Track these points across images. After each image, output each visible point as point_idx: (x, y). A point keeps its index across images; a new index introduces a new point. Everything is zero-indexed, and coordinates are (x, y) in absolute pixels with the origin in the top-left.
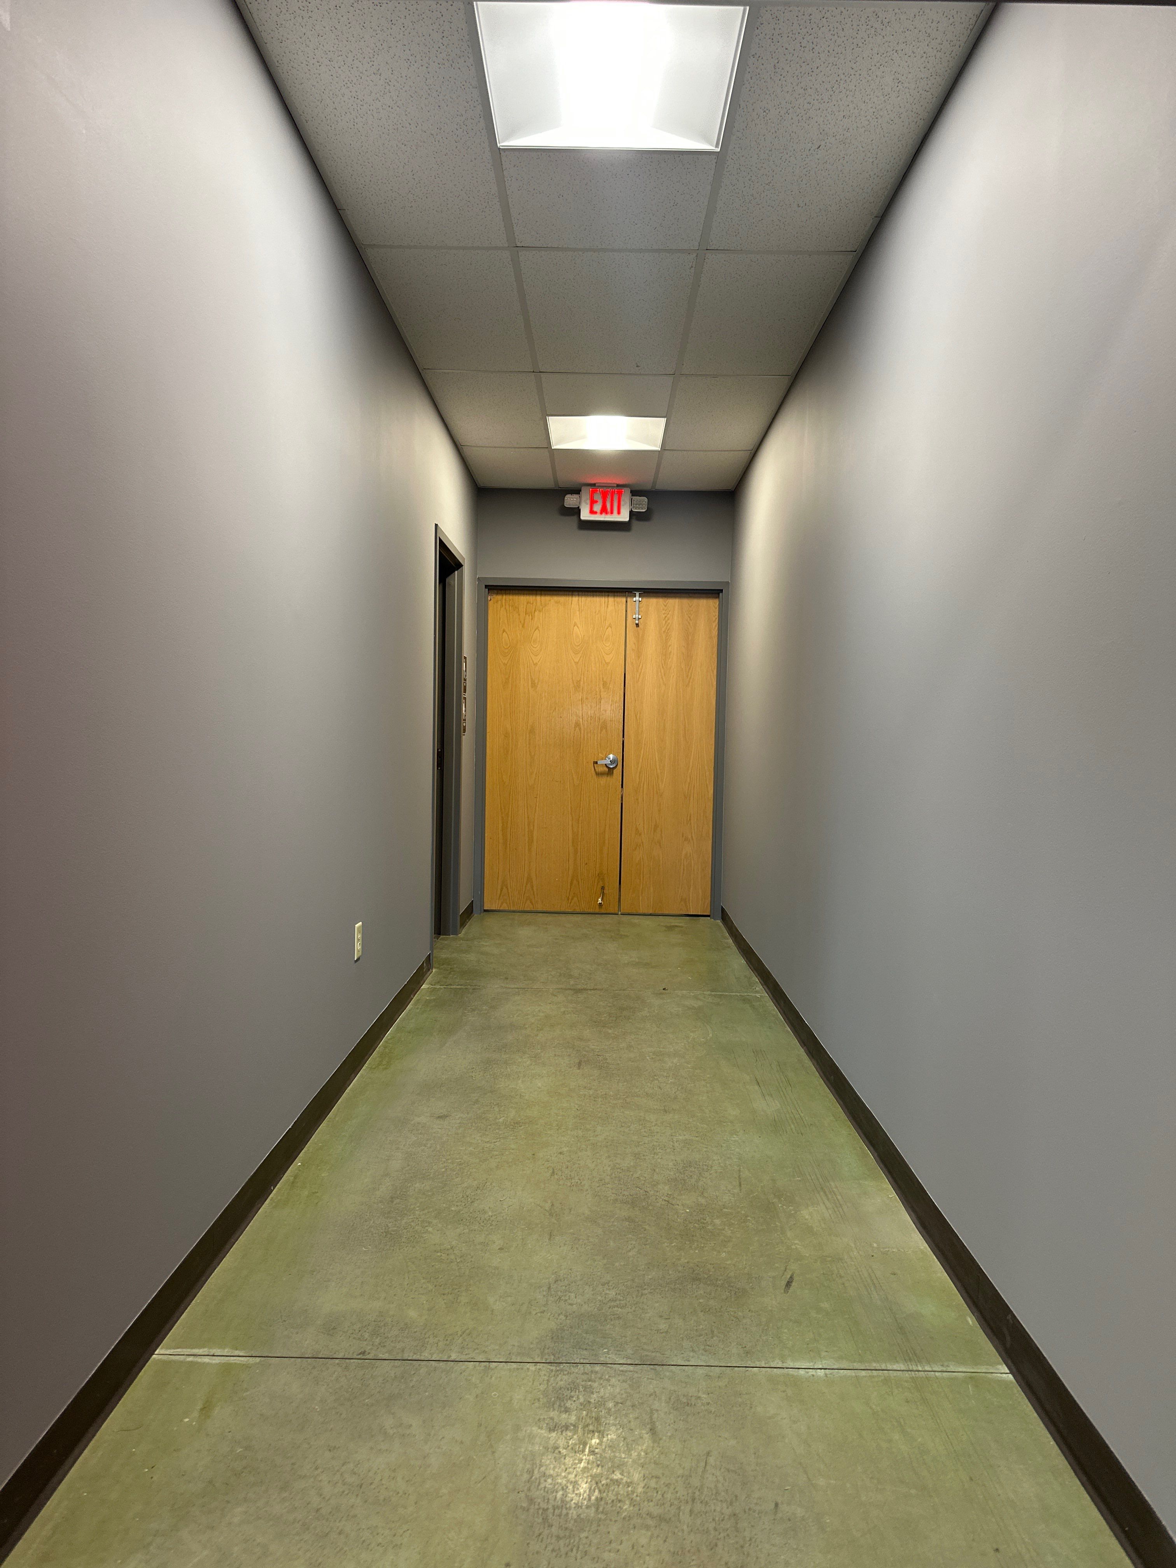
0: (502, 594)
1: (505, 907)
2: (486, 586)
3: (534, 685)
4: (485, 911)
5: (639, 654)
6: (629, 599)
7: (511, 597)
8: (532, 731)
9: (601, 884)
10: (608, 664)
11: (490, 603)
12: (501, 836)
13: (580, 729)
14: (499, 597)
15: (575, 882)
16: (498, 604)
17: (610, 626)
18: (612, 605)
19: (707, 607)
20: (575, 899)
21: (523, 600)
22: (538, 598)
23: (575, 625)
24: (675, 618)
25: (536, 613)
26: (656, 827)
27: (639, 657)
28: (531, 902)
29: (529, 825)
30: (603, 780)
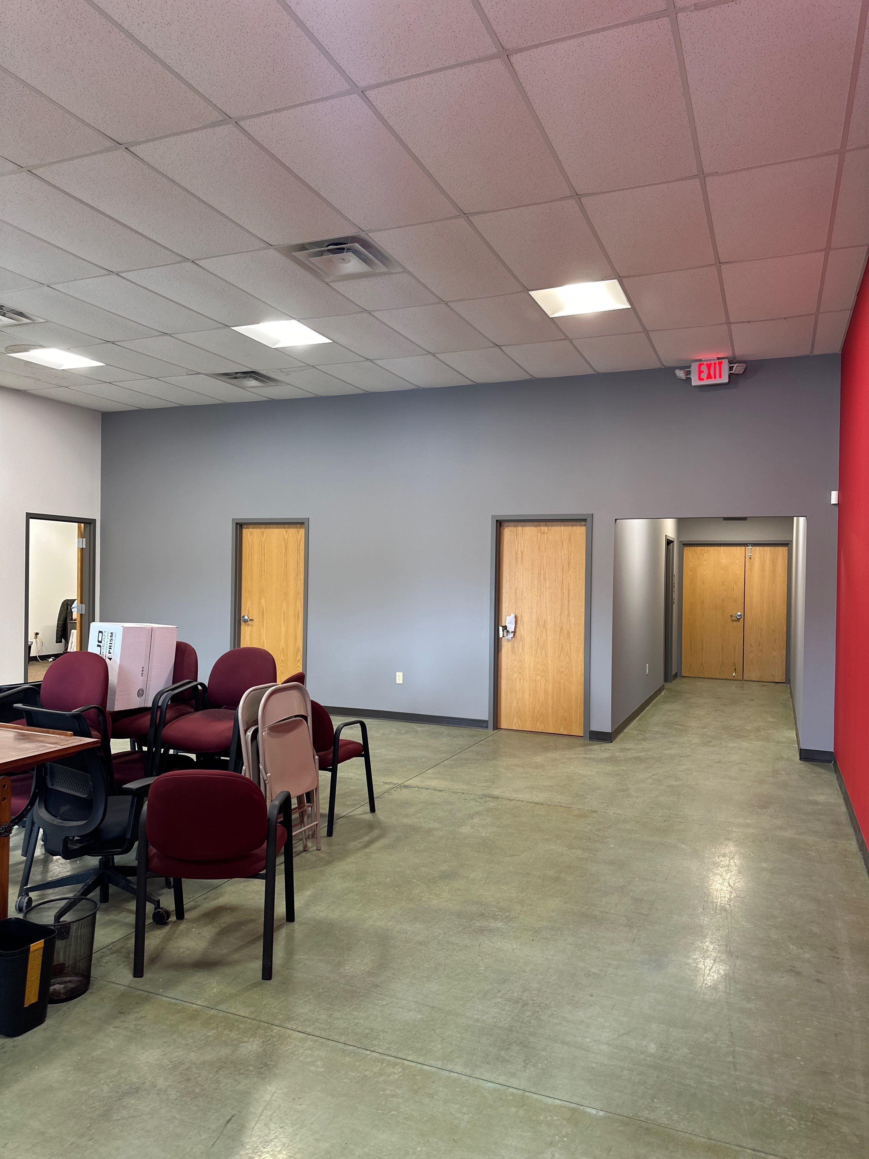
0: (690, 547)
1: (691, 675)
2: (683, 544)
3: (704, 583)
4: (682, 676)
5: (751, 570)
6: (746, 548)
7: (693, 548)
8: (703, 602)
9: (734, 668)
10: (737, 574)
11: (685, 550)
12: (689, 646)
13: (724, 602)
14: (688, 548)
15: (722, 666)
16: (688, 552)
17: (738, 559)
18: (739, 551)
19: (783, 550)
20: (723, 673)
21: (699, 549)
22: (706, 548)
23: (722, 558)
24: (768, 555)
25: (705, 554)
26: (760, 643)
27: (751, 571)
28: (703, 674)
29: (702, 641)
30: (735, 623)
